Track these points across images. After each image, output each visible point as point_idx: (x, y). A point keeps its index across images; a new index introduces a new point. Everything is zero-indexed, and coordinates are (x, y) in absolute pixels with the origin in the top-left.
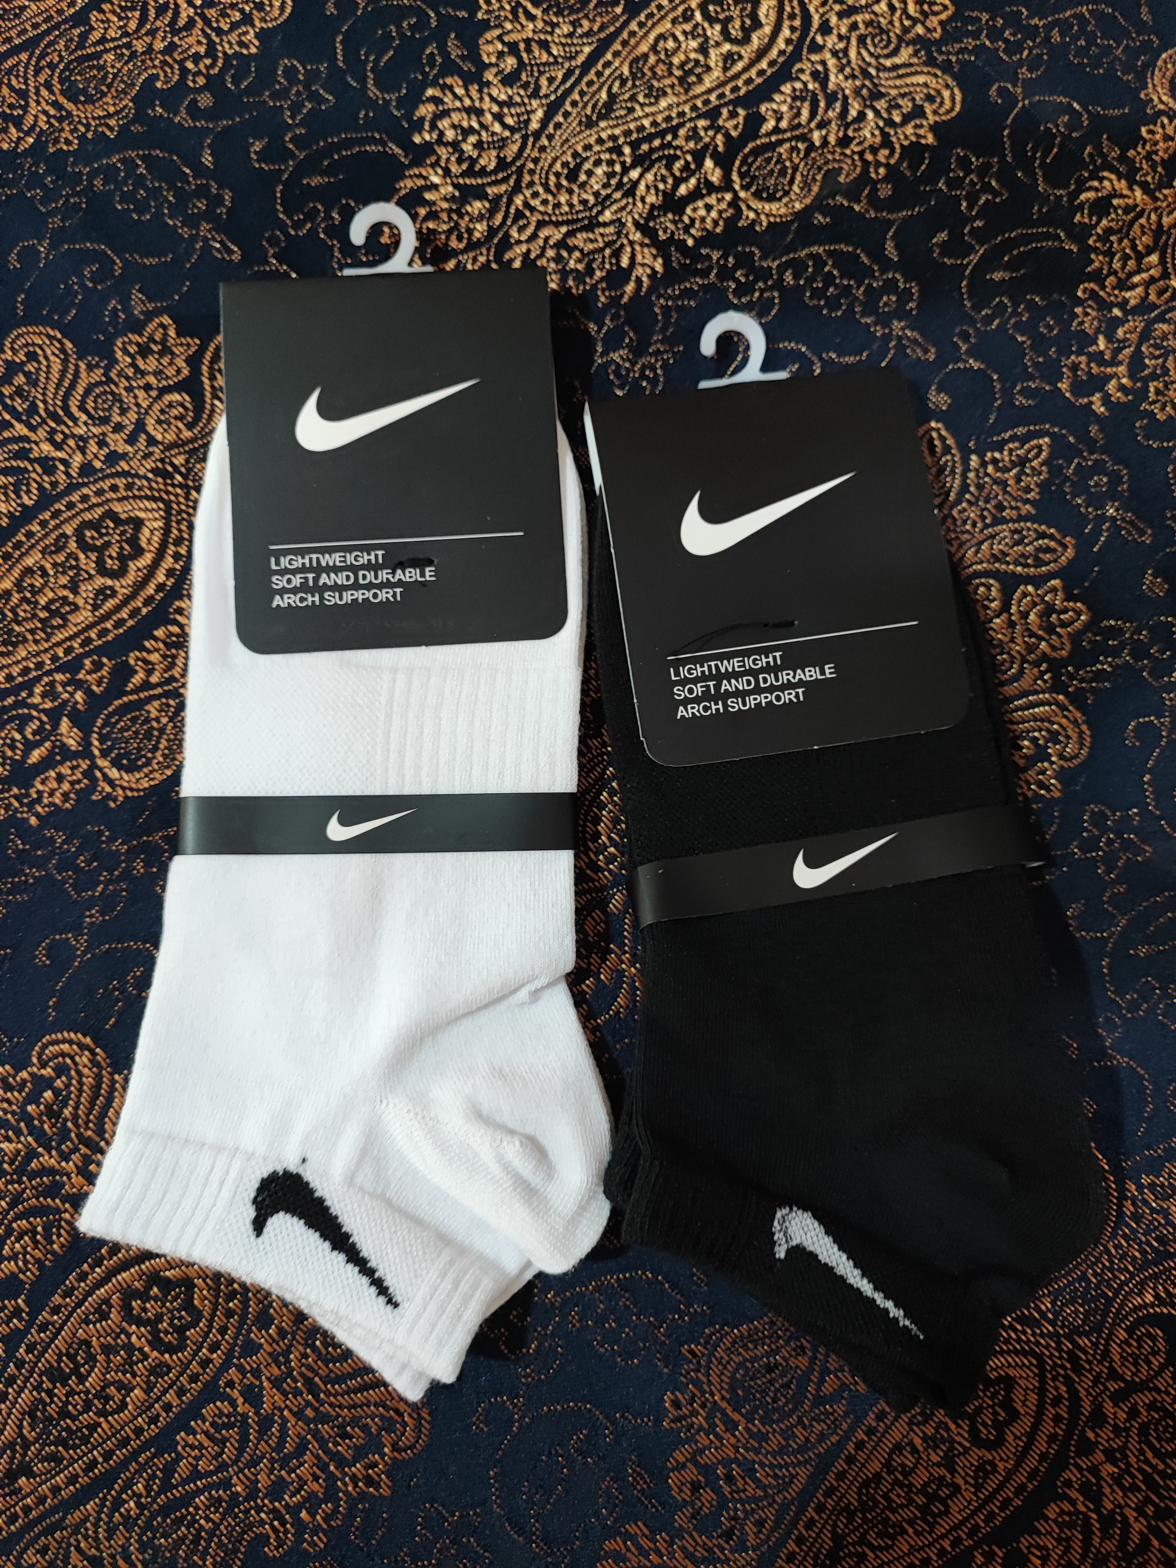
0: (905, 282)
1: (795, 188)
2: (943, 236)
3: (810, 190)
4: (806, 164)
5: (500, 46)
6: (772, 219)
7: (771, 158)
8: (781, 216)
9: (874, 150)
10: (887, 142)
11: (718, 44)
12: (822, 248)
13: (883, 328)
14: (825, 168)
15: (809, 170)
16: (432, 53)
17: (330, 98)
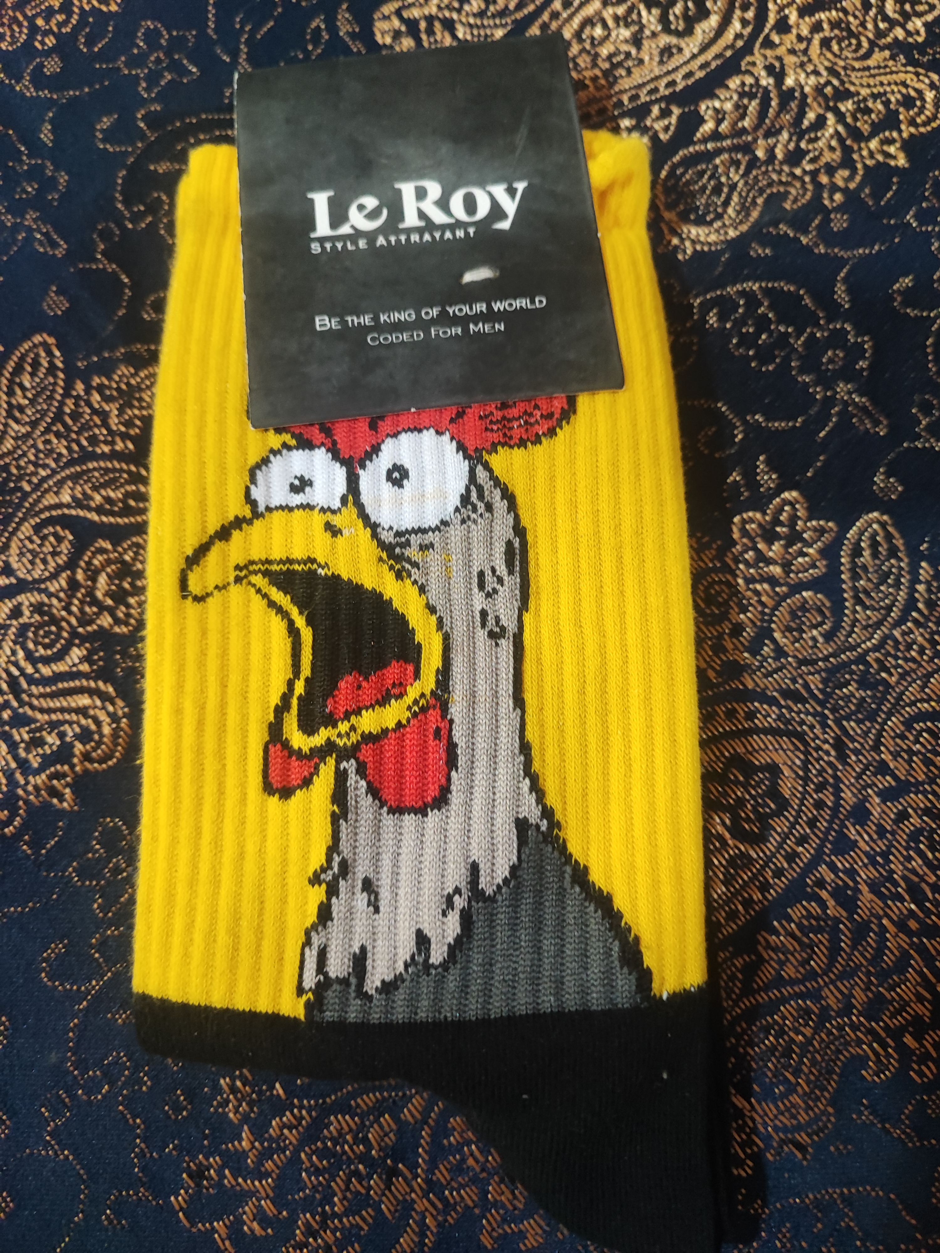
0: (856, 336)
1: (730, 211)
2: (907, 281)
3: (748, 215)
4: (746, 183)
5: (396, 23)
6: (698, 248)
7: (704, 172)
8: (710, 244)
9: (830, 170)
10: (847, 162)
11: (654, 35)
12: (757, 285)
13: (826, 389)
14: (768, 191)
15: (749, 192)
16: (318, 27)
17: (194, 70)
